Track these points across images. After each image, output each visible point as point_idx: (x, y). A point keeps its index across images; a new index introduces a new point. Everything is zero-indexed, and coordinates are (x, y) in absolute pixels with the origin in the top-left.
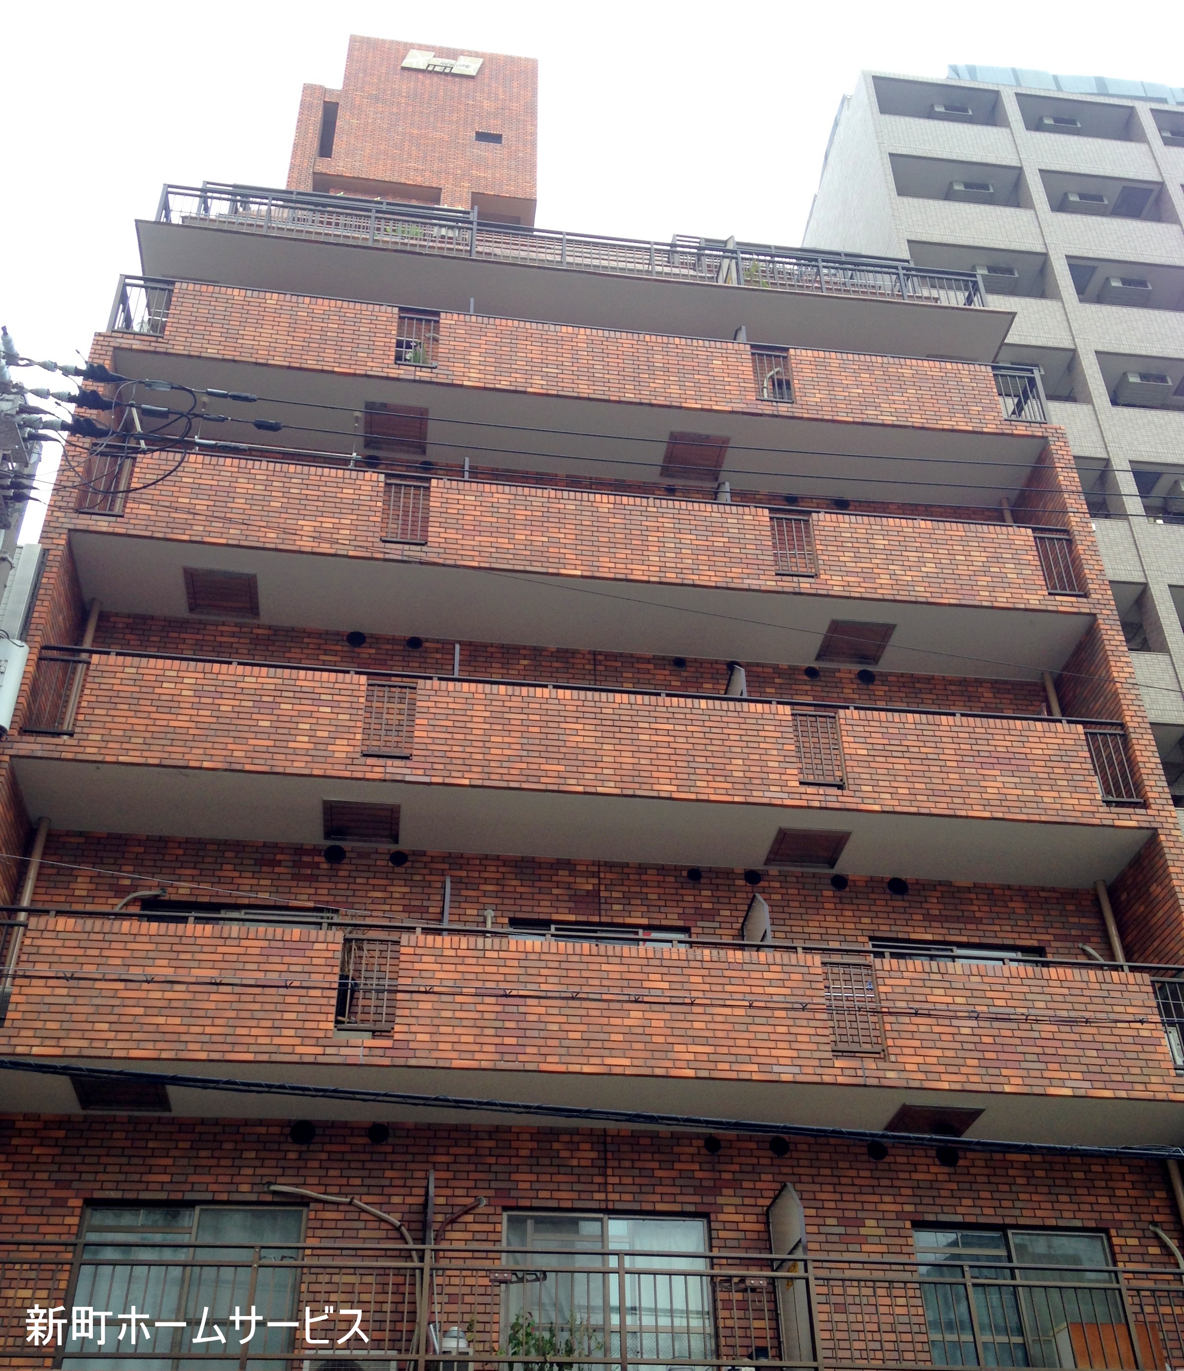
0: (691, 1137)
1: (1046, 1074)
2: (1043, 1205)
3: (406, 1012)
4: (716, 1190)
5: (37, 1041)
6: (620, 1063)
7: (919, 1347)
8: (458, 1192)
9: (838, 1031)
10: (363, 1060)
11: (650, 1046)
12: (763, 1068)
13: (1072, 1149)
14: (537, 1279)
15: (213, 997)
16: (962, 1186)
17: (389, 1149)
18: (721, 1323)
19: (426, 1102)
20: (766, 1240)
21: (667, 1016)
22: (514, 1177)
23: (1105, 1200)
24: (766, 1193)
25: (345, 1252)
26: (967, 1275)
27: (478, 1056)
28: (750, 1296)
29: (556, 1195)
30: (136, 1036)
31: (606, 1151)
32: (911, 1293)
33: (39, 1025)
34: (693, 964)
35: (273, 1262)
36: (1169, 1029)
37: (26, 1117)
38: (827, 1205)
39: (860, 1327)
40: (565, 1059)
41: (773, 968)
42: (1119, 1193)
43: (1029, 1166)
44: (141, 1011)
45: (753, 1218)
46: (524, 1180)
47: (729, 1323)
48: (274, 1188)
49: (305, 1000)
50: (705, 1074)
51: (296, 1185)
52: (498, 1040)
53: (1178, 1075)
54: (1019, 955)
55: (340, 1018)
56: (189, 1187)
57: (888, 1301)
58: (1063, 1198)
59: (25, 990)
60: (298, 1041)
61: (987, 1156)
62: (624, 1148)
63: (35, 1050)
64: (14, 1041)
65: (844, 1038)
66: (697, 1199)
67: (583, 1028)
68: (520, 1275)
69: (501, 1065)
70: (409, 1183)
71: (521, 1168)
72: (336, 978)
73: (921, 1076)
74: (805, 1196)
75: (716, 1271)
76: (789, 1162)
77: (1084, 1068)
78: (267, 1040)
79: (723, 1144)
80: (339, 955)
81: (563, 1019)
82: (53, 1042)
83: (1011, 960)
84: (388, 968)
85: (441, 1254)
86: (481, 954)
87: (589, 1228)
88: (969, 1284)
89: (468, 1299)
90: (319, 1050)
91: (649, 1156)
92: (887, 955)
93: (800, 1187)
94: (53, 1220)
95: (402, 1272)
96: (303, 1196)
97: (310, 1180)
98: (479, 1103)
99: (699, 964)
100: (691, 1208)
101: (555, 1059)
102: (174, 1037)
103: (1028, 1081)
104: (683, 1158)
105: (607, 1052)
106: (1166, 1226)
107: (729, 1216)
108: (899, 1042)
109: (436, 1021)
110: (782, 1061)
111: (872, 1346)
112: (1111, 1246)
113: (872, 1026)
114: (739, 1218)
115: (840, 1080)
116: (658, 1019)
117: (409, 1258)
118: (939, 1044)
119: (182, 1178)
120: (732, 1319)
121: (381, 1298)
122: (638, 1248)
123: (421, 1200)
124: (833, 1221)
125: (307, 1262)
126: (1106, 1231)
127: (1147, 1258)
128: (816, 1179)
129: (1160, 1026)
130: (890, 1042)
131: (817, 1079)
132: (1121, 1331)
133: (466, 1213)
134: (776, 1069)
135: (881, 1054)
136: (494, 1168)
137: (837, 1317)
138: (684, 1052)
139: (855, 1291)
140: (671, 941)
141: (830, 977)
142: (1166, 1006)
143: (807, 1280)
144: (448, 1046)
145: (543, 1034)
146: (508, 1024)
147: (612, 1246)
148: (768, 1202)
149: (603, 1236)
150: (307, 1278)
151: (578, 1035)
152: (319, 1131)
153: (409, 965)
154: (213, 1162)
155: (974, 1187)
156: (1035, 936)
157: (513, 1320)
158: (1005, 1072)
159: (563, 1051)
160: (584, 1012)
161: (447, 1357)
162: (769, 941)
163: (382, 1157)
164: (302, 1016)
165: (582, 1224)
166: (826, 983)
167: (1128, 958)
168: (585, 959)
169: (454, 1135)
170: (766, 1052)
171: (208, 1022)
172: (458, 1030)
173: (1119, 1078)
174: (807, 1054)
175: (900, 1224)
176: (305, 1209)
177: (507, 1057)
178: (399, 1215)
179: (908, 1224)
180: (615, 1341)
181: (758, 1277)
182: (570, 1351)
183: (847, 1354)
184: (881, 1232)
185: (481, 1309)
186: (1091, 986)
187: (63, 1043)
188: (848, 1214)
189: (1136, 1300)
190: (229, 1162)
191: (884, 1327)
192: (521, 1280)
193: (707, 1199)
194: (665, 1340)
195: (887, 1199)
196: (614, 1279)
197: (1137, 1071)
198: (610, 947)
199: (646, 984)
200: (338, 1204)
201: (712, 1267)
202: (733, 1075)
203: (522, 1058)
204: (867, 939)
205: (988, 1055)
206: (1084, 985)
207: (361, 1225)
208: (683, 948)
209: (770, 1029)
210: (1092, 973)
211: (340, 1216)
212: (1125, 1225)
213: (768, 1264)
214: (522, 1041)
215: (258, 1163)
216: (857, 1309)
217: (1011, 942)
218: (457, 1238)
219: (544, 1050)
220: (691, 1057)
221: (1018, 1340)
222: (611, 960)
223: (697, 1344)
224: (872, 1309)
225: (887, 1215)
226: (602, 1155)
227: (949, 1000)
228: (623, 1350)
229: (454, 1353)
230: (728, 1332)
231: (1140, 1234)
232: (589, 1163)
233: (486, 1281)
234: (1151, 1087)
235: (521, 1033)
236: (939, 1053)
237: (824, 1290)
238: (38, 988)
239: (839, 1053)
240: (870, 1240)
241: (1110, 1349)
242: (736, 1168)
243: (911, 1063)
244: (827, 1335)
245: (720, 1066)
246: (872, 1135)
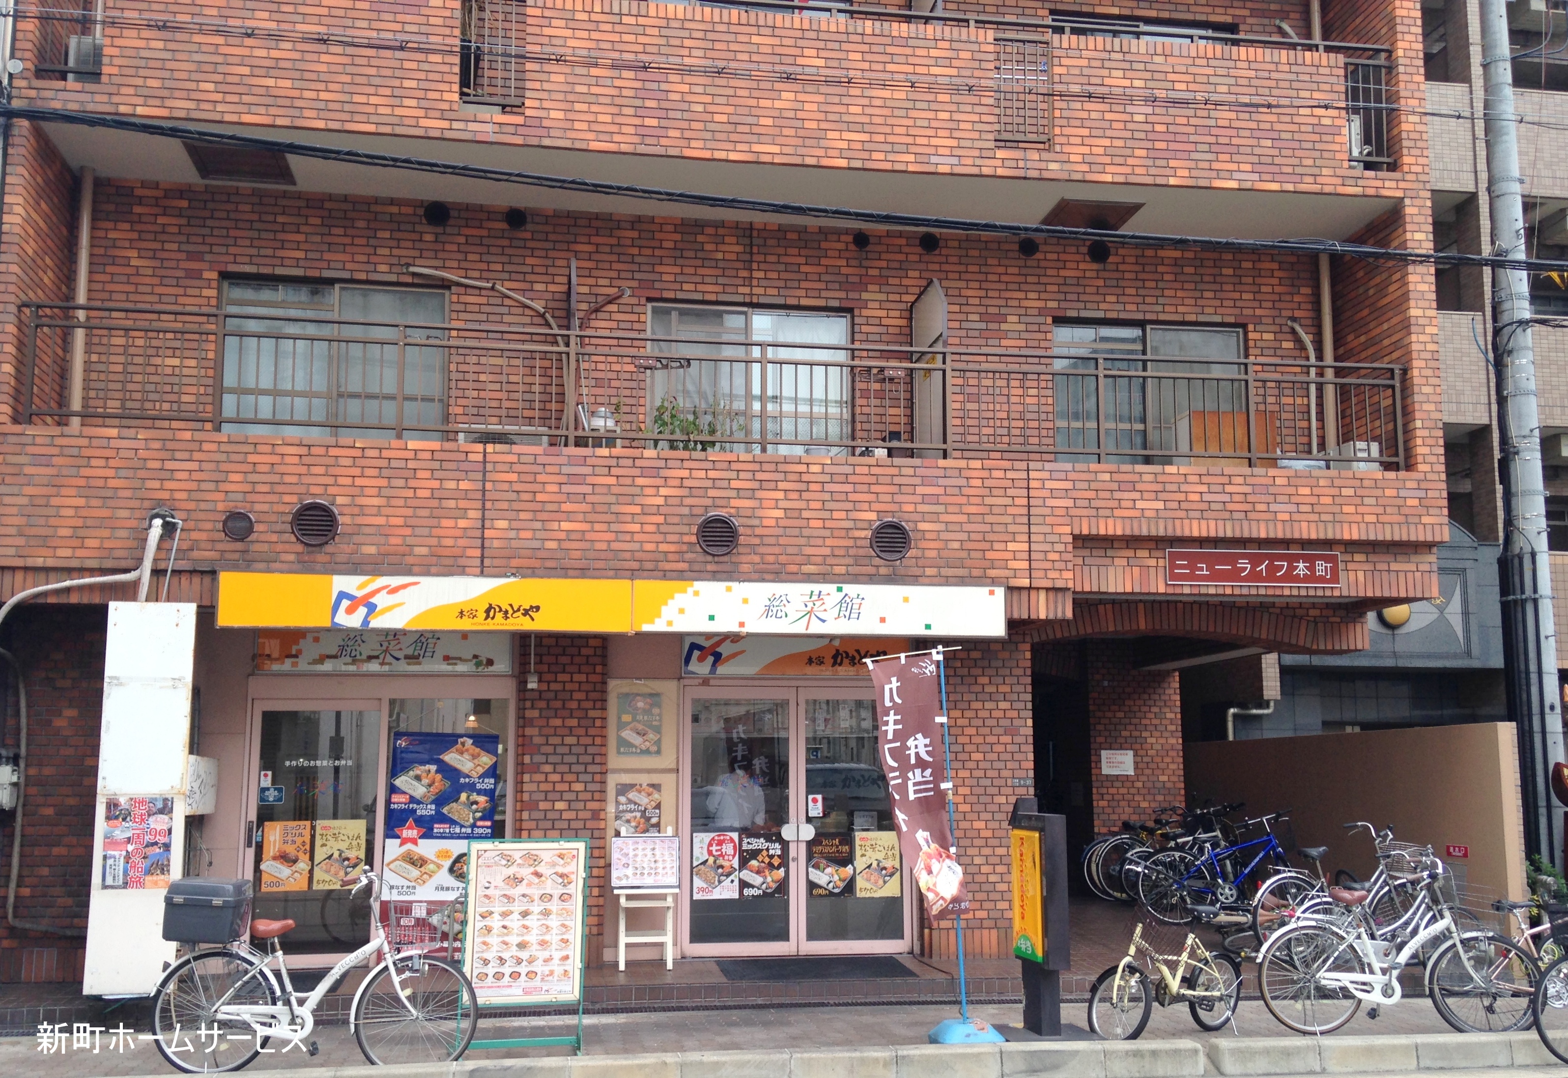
0: (839, 232)
1: (1215, 166)
2: (1187, 301)
3: (537, 85)
4: (862, 286)
5: (140, 101)
6: (768, 150)
7: (1044, 433)
8: (601, 282)
9: (1004, 119)
10: (493, 138)
11: (801, 133)
12: (920, 158)
13: (1227, 243)
14: (682, 366)
15: (324, 58)
16: (1108, 283)
17: (528, 235)
18: (858, 410)
19: (562, 184)
20: (908, 334)
21: (821, 98)
22: (658, 268)
23: (1250, 296)
24: (911, 290)
25: (491, 335)
26: (1101, 367)
27: (617, 138)
28: (888, 386)
29: (700, 287)
30: (245, 99)
31: (751, 246)
32: (1043, 384)
33: (140, 82)
34: (853, 38)
35: (419, 341)
36: (1353, 117)
37: (144, 184)
38: (971, 301)
39: (990, 415)
40: (709, 145)
41: (941, 44)
42: (1264, 289)
43: (1179, 262)
44: (246, 70)
45: (897, 314)
46: (668, 272)
47: (866, 410)
48: (412, 269)
49: (426, 67)
50: (858, 164)
51: (436, 268)
52: (638, 121)
53: (1350, 167)
54: (1210, 33)
55: (465, 90)
56: (325, 265)
57: (1020, 392)
58: (1208, 294)
59: (118, 42)
60: (421, 113)
61: (1139, 252)
62: (770, 242)
63: (140, 110)
64: (115, 99)
65: (1009, 128)
66: (843, 295)
67: (730, 110)
68: (664, 362)
69: (642, 149)
70: (551, 270)
71: (665, 260)
72: (458, 42)
73: (1085, 168)
74: (950, 292)
75: (856, 362)
76: (936, 259)
77: (1255, 159)
78: (388, 111)
79: (872, 240)
80: (458, 14)
81: (708, 99)
82: (158, 102)
83: (1201, 38)
84: (514, 34)
85: (587, 340)
86: (616, 19)
87: (734, 321)
88: (1101, 375)
89: (614, 383)
90: (445, 124)
91: (795, 251)
92: (1067, 30)
93: (945, 283)
94: (190, 291)
95: (549, 356)
96: (443, 279)
97: (448, 264)
98: (619, 188)
99: (858, 38)
100: (836, 303)
101: (700, 144)
102: (287, 102)
103: (1194, 173)
104: (830, 253)
105: (755, 138)
106: (1303, 322)
107: (873, 311)
108: (1066, 131)
109: (571, 97)
110: (941, 151)
111: (999, 431)
112: (1246, 340)
113: (1041, 114)
114: (883, 313)
115: (1000, 172)
116: (812, 102)
117: (556, 343)
118: (1109, 133)
119: (317, 255)
120: (869, 407)
121: (528, 380)
122: (781, 339)
123: (564, 288)
124: (976, 317)
125: (452, 342)
126: (1244, 326)
127: (1279, 352)
128: (963, 276)
129: (1343, 112)
130: (1057, 131)
131: (975, 171)
132: (1241, 419)
133: (610, 302)
134: (934, 159)
135: (1047, 144)
136: (638, 259)
137: (969, 406)
138: (837, 140)
139: (989, 383)
140: (829, 10)
141: (1003, 57)
142: (1355, 90)
143: (944, 371)
144: (585, 126)
145: (686, 115)
146: (648, 103)
147: (756, 338)
148: (912, 298)
149: (747, 328)
150: (455, 359)
151: (724, 118)
152: (454, 213)
153: (537, 30)
154: (348, 240)
155: (1121, 283)
156: (1230, 11)
157: (658, 403)
158: (1172, 163)
159: (708, 135)
160: (731, 92)
161: (595, 434)
162: (938, 13)
163: (521, 244)
164: (423, 85)
165: (726, 316)
166: (997, 64)
167: (1325, 37)
168: (733, 29)
169: (594, 223)
170: (925, 141)
171: (322, 86)
172: (594, 108)
173: (1289, 170)
174: (968, 144)
175: (1041, 320)
176: (447, 293)
177: (648, 140)
178: (543, 303)
179: (1049, 320)
180: (756, 425)
181: (896, 368)
182: (712, 432)
183: (976, 439)
184: (1022, 327)
185: (628, 392)
186: (1281, 68)
187: (168, 103)
188: (991, 310)
189: (1261, 391)
190: (363, 241)
191: (1012, 416)
192: (666, 367)
193: (851, 295)
194: (803, 426)
195: (1032, 295)
196: (756, 368)
197: (1310, 162)
198: (761, 14)
199: (800, 61)
200: (480, 288)
201: (853, 359)
202: (888, 166)
203: (663, 141)
204: (1047, 12)
205: (1158, 145)
206: (1272, 67)
207: (505, 310)
208: (842, 17)
209: (931, 115)
210: (1284, 53)
211: (484, 300)
212: (1264, 320)
213: (909, 356)
214: (664, 123)
215: (394, 243)
216: (990, 399)
217: (1203, 18)
218: (601, 325)
219: (687, 134)
220: (844, 145)
221: (1141, 427)
222: (763, 31)
223: (834, 430)
224: (1005, 399)
225: (1029, 312)
226: (748, 249)
227: (1127, 83)
228: (763, 432)
229: (602, 431)
230: (864, 418)
231: (1277, 329)
232: (733, 257)
233: (631, 368)
234: (1320, 180)
235: (662, 114)
236: (1107, 142)
237: (960, 381)
238: (131, 39)
239: (1001, 143)
240: (1010, 335)
241: (1227, 434)
242: (884, 264)
243: (1076, 152)
244: (958, 422)
245: (875, 156)
246: (1026, 229)
